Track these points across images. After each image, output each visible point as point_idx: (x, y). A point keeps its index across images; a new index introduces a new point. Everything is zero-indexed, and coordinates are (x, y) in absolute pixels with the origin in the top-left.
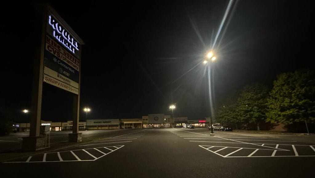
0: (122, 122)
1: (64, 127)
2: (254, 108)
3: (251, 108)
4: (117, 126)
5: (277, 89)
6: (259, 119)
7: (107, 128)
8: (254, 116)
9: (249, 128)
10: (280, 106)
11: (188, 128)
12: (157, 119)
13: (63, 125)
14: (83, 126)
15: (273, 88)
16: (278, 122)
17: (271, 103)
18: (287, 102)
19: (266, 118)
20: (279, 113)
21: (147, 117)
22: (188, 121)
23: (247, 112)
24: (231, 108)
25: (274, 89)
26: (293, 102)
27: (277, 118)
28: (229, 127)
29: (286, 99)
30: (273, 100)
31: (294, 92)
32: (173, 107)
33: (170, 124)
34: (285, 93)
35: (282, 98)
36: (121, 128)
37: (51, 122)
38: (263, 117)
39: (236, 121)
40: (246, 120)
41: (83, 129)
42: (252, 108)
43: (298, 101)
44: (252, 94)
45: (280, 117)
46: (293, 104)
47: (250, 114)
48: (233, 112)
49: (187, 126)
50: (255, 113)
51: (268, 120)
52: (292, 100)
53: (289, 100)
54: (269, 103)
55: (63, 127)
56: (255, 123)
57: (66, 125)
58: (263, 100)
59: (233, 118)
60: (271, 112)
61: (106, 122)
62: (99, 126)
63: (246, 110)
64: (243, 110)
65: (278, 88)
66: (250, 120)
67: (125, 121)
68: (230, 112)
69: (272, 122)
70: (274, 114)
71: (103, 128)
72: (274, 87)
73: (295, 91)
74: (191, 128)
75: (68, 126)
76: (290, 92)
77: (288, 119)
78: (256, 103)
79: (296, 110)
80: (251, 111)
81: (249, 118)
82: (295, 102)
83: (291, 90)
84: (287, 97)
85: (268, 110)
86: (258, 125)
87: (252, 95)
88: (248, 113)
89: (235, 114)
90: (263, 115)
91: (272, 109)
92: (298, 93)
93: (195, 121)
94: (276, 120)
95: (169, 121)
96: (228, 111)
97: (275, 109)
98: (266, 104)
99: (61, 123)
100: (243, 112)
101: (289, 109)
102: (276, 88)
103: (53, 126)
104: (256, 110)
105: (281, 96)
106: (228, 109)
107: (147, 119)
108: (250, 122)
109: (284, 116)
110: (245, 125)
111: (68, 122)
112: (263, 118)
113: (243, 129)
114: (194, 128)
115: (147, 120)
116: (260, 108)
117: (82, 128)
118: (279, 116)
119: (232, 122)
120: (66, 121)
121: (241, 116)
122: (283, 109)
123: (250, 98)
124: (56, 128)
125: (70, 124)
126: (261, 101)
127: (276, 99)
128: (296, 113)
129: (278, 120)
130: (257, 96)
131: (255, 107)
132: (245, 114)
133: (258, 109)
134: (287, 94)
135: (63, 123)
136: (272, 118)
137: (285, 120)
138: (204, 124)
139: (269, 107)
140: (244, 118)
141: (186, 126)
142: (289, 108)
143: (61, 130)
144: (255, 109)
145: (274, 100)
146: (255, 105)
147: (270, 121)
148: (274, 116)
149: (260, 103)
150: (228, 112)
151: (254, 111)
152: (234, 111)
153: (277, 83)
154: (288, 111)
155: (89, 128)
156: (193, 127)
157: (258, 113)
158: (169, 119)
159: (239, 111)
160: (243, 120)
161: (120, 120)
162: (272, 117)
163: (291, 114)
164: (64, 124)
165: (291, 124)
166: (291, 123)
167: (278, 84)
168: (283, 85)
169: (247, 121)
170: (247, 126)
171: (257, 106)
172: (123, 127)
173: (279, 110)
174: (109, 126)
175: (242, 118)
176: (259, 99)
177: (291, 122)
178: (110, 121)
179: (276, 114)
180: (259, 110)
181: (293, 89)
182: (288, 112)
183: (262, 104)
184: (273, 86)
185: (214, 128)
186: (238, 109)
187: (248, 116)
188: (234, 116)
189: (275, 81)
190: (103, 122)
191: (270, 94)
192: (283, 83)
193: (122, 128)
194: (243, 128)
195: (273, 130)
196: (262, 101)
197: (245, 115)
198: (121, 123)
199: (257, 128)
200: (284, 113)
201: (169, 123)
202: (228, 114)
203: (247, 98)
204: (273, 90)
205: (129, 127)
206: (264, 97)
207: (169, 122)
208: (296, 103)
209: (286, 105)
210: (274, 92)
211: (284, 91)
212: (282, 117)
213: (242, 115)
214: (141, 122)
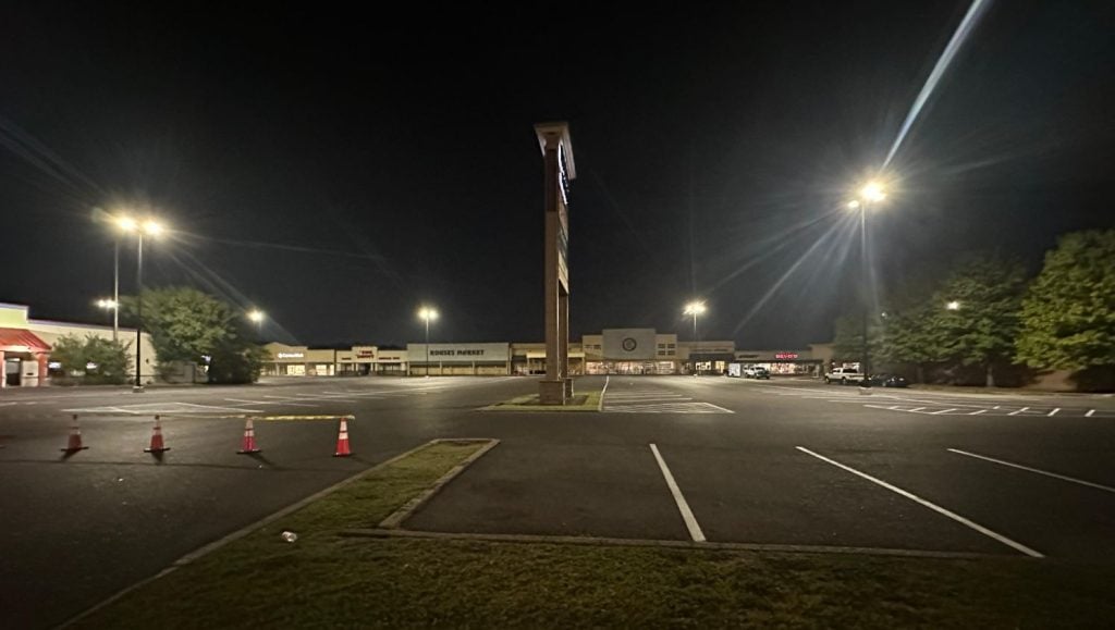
0: (518, 353)
1: (342, 364)
2: (980, 323)
3: (971, 321)
4: (502, 364)
5: (1053, 274)
6: (992, 354)
7: (470, 371)
8: (980, 346)
9: (958, 381)
10: (1058, 324)
11: (749, 376)
12: (633, 345)
13: (339, 360)
14: (399, 364)
15: (1043, 272)
16: (1048, 365)
17: (1033, 311)
18: (1075, 314)
19: (1014, 351)
20: (1053, 340)
21: (600, 337)
22: (738, 354)
23: (959, 332)
24: (906, 318)
25: (1044, 275)
26: (1089, 314)
27: (1044, 353)
28: (898, 376)
29: (1075, 304)
30: (1038, 305)
31: (1099, 289)
32: (696, 309)
33: (675, 361)
34: (1073, 289)
35: (1063, 300)
36: (514, 372)
37: (305, 348)
38: (1007, 348)
39: (920, 358)
40: (953, 356)
41: (399, 371)
42: (976, 321)
43: (1104, 311)
44: (978, 282)
45: (1054, 352)
46: (1090, 320)
47: (967, 341)
48: (912, 332)
49: (741, 371)
50: (982, 337)
51: (1019, 359)
52: (1089, 309)
53: (1081, 308)
54: (1026, 313)
55: (339, 366)
56: (982, 365)
57: (349, 359)
58: (1010, 301)
59: (913, 349)
60: (1030, 338)
61: (469, 353)
62: (446, 365)
63: (955, 329)
64: (946, 329)
65: (1056, 273)
66: (967, 357)
67: (531, 350)
68: (902, 331)
69: (1032, 363)
70: (1038, 342)
71: (457, 371)
72: (1046, 269)
73: (1101, 285)
74: (758, 378)
75: (355, 364)
76: (1089, 285)
77: (1074, 358)
78: (988, 310)
79: (1098, 335)
80: (970, 331)
81: (964, 350)
82: (1097, 313)
83: (1092, 280)
84: (1079, 299)
85: (1022, 331)
86: (990, 370)
87: (979, 286)
88: (963, 337)
89: (918, 336)
90: (1007, 344)
91: (1035, 329)
92: (1107, 291)
93: (762, 355)
94: (1041, 360)
95: (670, 353)
96: (897, 326)
97: (1043, 330)
98: (1018, 314)
99: (332, 352)
100: (946, 333)
101: (1081, 332)
102: (1051, 273)
103: (309, 360)
104: (986, 330)
105: (1061, 296)
106: (897, 323)
107: (596, 343)
108: (967, 362)
109: (1066, 348)
110: (948, 372)
111: (354, 348)
112: (1006, 353)
113: (940, 384)
114: (768, 378)
115: (597, 347)
116: (999, 323)
117: (395, 368)
118: (1052, 347)
119: (908, 361)
120: (349, 349)
121: (939, 344)
122: (1065, 331)
123: (972, 293)
124: (318, 367)
125: (359, 357)
126: (1004, 303)
127: (1047, 301)
128: (1096, 343)
129: (1047, 359)
130: (991, 289)
131: (985, 321)
132: (950, 340)
133: (993, 327)
134: (1078, 291)
135: (339, 353)
136: (1030, 354)
137: (1068, 361)
138: (792, 366)
139: (1027, 323)
140: (947, 350)
141: (738, 370)
142: (1083, 328)
143: (332, 373)
144: (984, 325)
145: (1042, 303)
146: (985, 315)
147: (1025, 361)
148: (1036, 350)
149: (999, 310)
150: (896, 332)
151: (980, 333)
152: (918, 329)
153: (1053, 260)
154: (1077, 335)
155: (415, 371)
156: (765, 375)
157: (993, 338)
158: (672, 346)
159: (933, 329)
160: (946, 355)
161: (510, 346)
162: (1031, 349)
163: (1083, 344)
164: (342, 354)
165: (1082, 371)
166: (1082, 367)
167: (1059, 263)
168: (1070, 266)
169: (956, 358)
170: (952, 375)
171: (990, 317)
172: (519, 369)
173: (1054, 332)
174: (478, 365)
175: (942, 351)
176: (999, 298)
177: (1081, 364)
178: (479, 349)
179: (1043, 344)
180: (996, 330)
181: (1098, 279)
182: (1077, 339)
183: (1007, 311)
184: (1043, 265)
185: (848, 378)
186: (932, 323)
187: (962, 345)
188: (917, 345)
189: (1049, 254)
190: (459, 352)
191: (1033, 288)
192: (1071, 261)
193: (517, 372)
194: (939, 381)
195: (1035, 387)
196: (1008, 305)
197: (951, 343)
198: (514, 356)
199: (986, 379)
200: (1065, 342)
201: (671, 360)
202: (896, 336)
203: (963, 293)
204: (1041, 278)
205: (540, 369)
206: (1014, 293)
207: (671, 357)
208: (1099, 316)
209: (1073, 319)
210: (1044, 283)
211: (1072, 283)
212: (1058, 353)
213: (942, 342)
214: (582, 355)
